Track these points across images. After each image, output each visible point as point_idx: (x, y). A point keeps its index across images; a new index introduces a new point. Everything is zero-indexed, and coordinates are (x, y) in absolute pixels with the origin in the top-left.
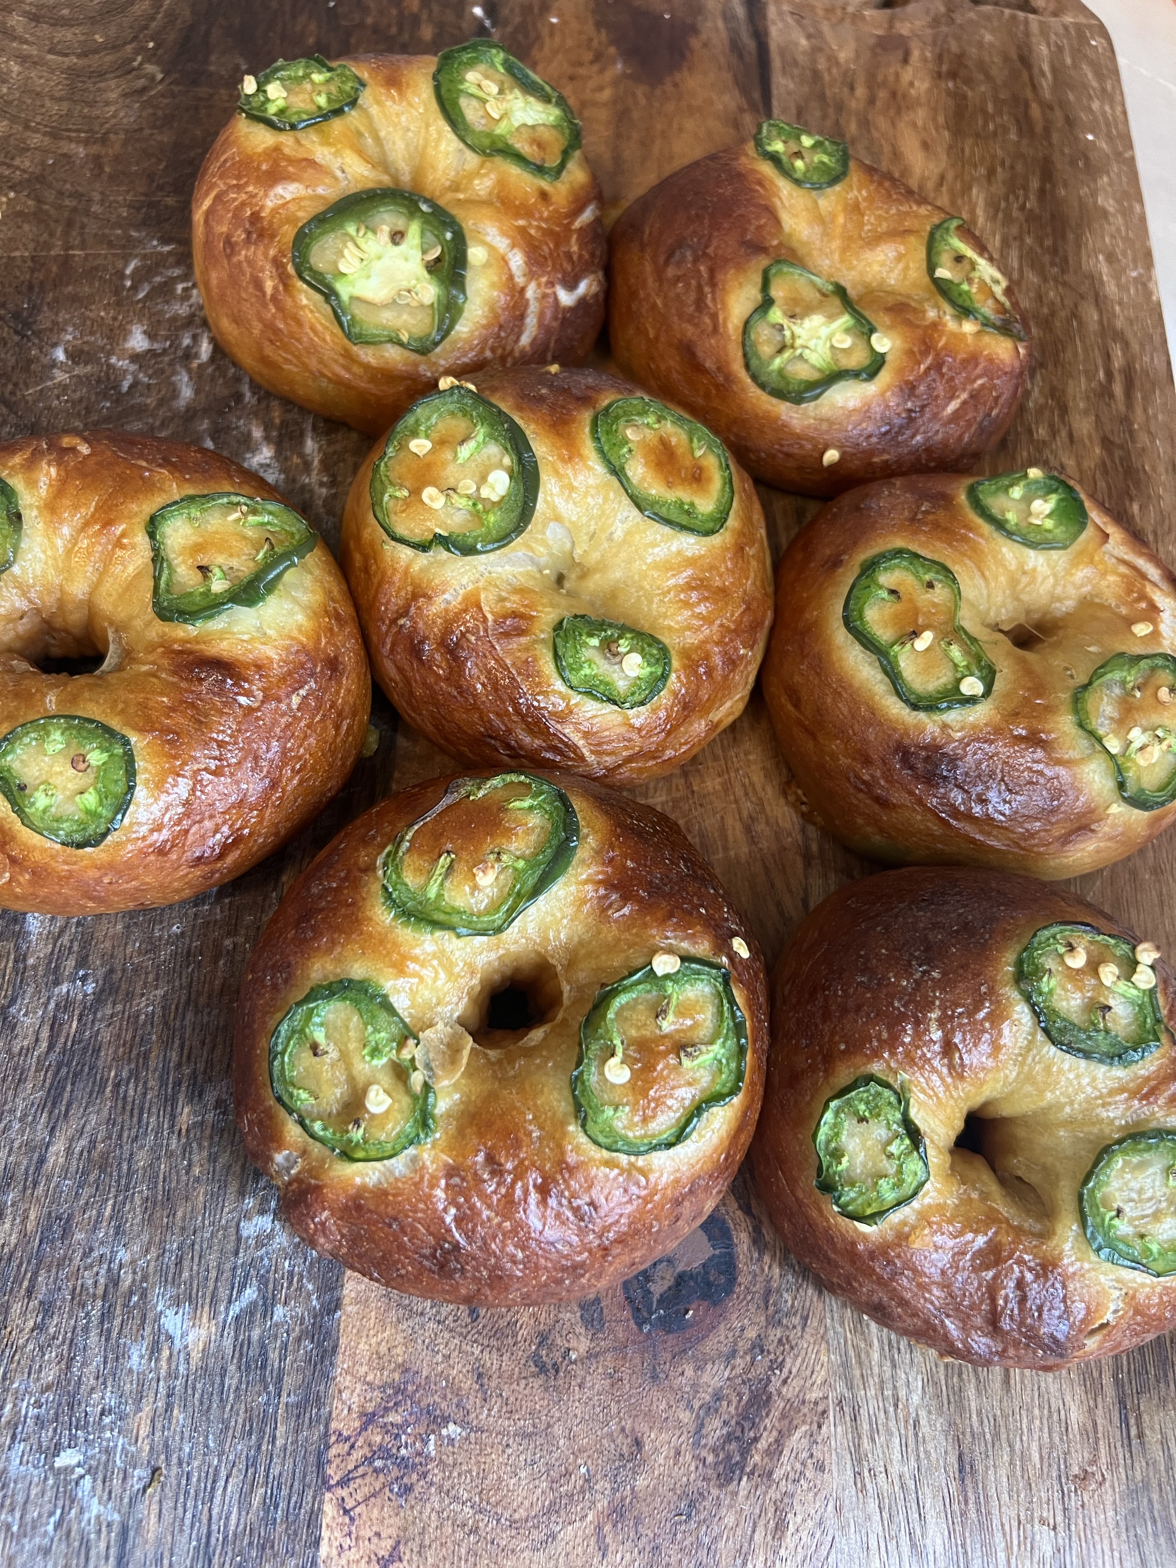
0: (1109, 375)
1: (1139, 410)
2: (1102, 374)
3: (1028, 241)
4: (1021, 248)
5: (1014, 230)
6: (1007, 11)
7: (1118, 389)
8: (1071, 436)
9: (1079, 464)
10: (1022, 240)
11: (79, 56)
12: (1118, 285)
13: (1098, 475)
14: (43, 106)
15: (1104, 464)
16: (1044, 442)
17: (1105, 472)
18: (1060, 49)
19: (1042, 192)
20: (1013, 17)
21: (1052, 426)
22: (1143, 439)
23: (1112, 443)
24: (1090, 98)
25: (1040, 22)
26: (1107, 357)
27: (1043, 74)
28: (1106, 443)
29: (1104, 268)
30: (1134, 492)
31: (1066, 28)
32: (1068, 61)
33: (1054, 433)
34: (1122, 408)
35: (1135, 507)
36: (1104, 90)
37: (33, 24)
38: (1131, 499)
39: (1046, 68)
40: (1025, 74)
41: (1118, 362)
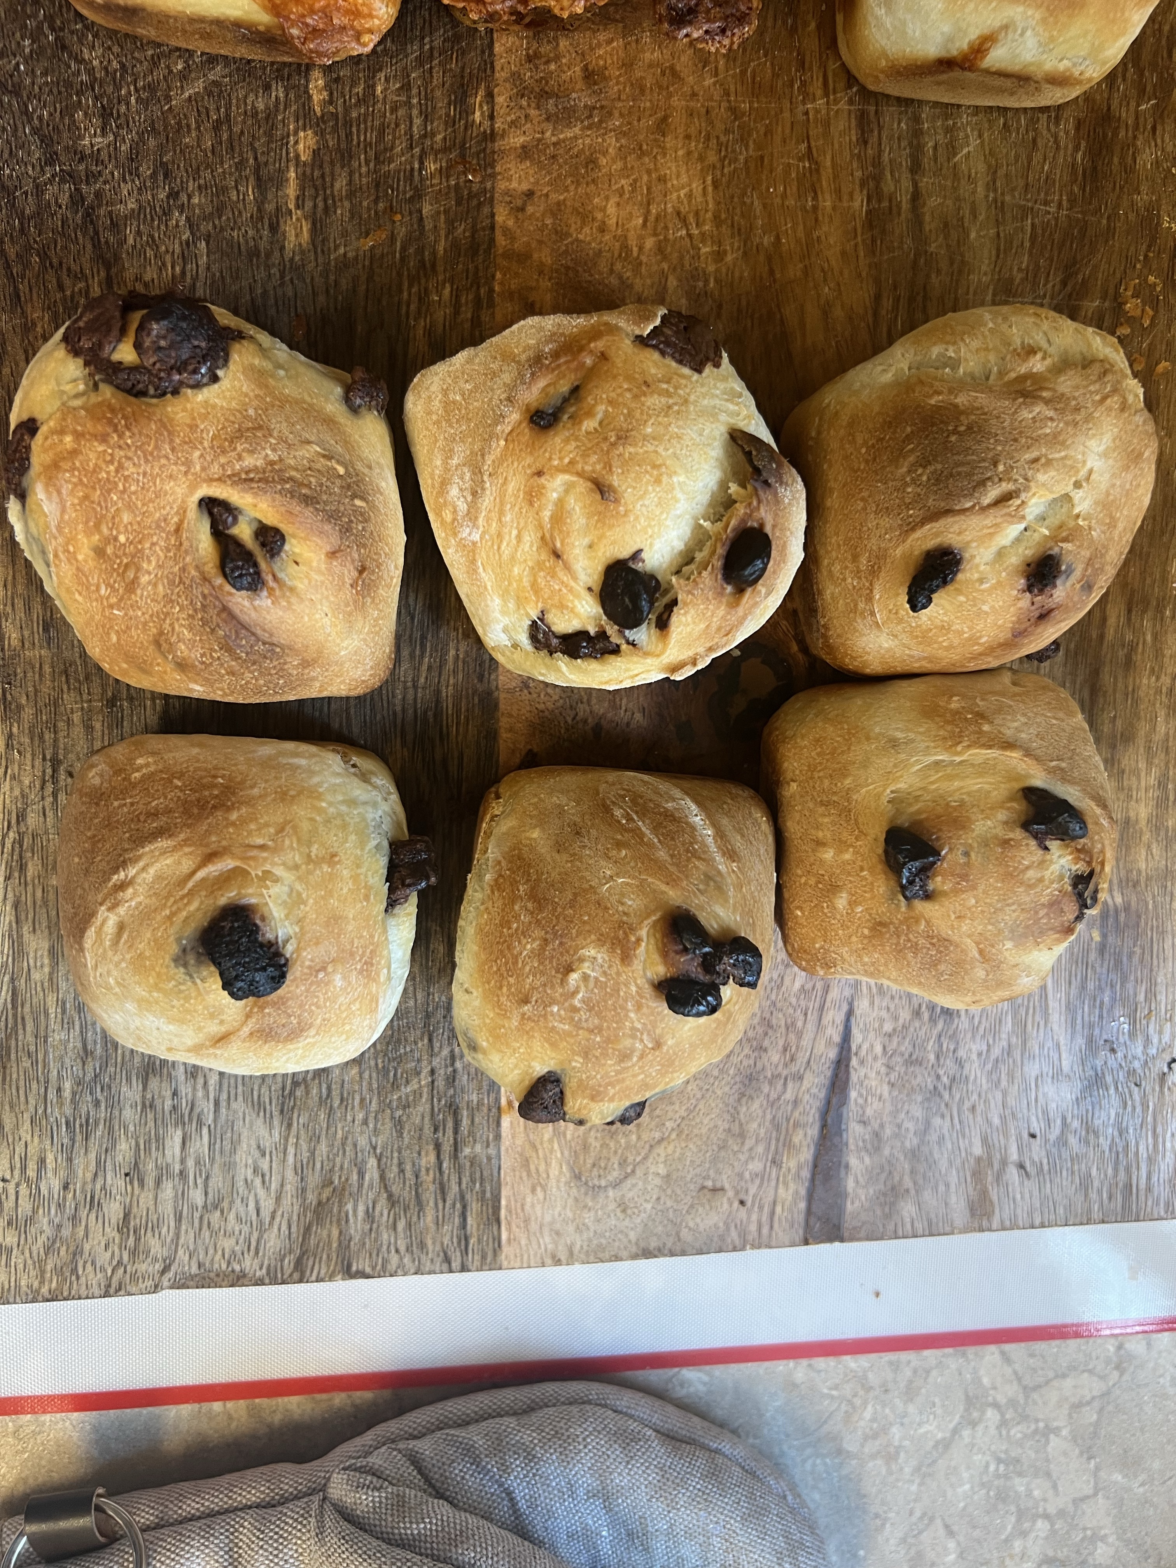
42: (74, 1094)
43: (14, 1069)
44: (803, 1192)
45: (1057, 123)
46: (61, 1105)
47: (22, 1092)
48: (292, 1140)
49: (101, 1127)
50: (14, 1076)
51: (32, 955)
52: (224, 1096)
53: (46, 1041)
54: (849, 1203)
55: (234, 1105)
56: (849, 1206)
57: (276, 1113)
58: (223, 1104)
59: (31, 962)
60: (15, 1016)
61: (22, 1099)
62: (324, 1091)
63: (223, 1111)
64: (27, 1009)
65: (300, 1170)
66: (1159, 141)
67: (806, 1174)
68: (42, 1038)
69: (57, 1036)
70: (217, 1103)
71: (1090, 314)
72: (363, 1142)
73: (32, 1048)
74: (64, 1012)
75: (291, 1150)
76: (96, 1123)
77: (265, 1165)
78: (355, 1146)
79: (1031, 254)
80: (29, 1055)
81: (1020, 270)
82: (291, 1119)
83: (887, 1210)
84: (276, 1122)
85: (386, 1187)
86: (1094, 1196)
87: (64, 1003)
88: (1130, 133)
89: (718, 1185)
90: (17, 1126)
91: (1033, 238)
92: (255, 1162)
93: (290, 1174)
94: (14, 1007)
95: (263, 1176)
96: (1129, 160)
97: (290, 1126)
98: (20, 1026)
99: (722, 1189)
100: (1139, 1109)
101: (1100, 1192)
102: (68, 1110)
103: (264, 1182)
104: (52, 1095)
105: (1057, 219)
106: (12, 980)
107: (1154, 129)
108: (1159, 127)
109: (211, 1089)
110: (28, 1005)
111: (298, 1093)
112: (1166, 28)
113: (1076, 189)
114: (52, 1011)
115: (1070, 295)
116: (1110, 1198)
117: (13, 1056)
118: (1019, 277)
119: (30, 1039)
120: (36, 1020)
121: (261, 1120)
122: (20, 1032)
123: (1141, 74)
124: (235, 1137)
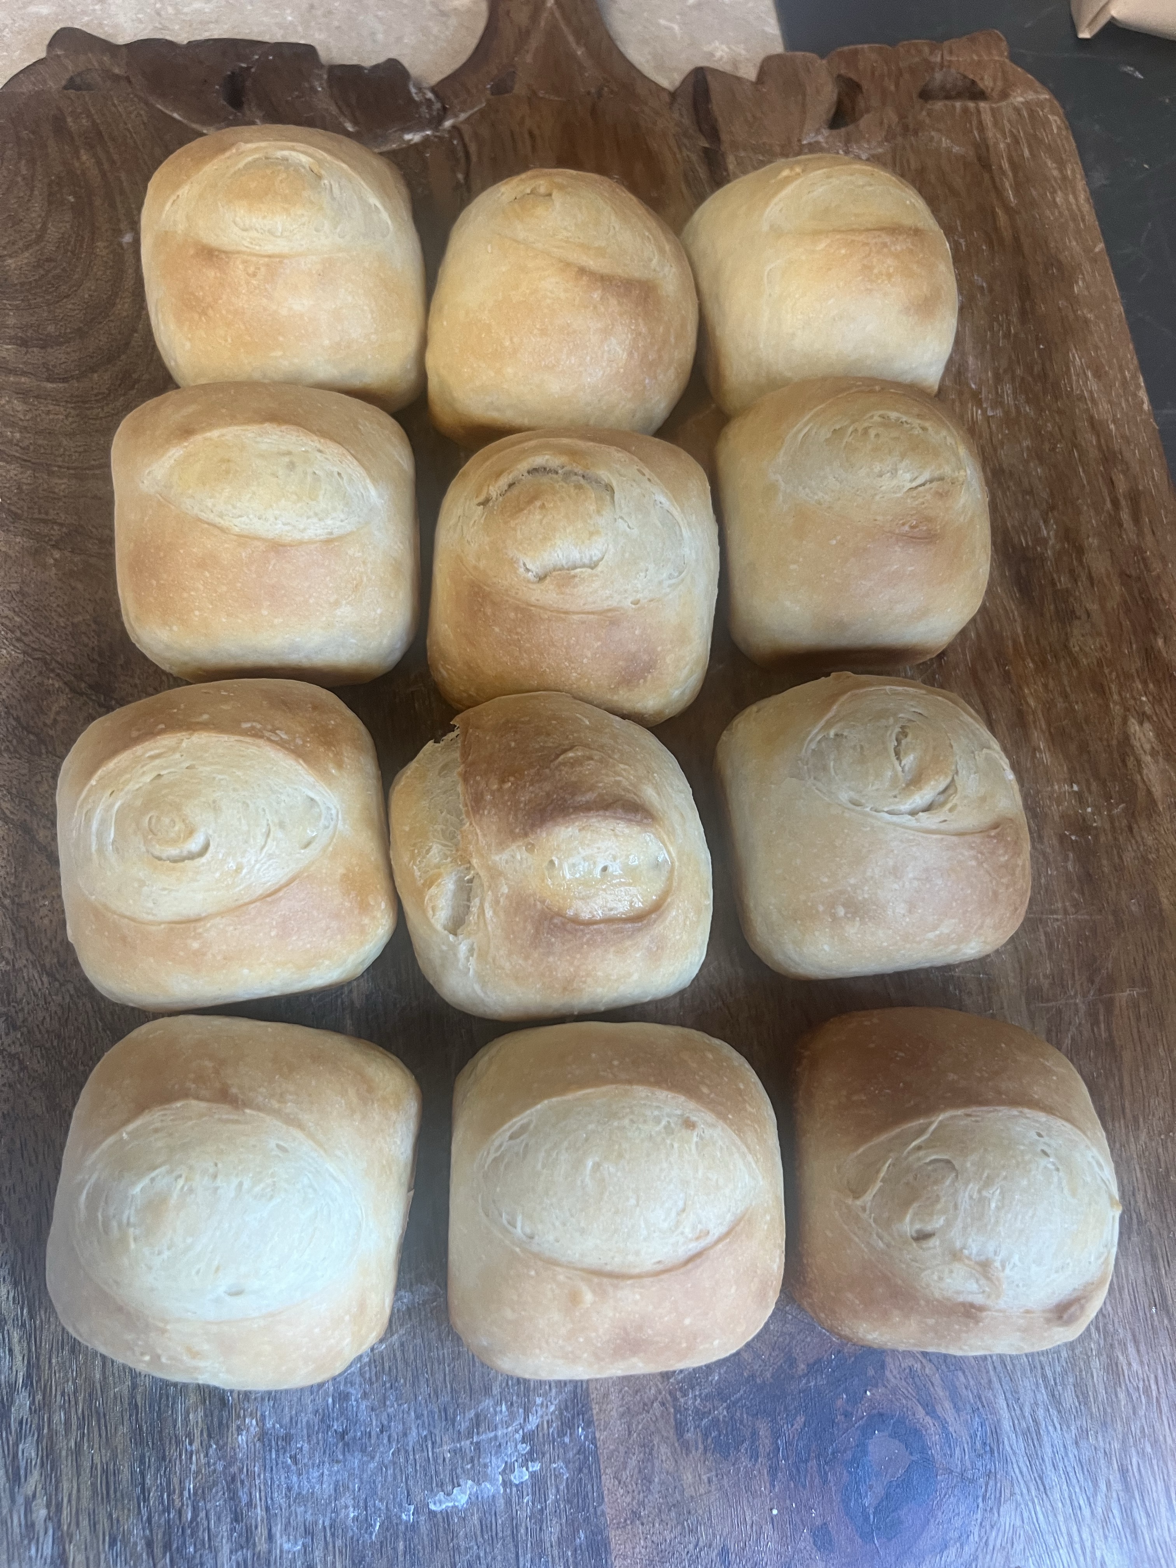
0: (1115, 503)
1: (1149, 538)
2: (1109, 505)
3: (1018, 372)
4: (1013, 379)
5: (1004, 363)
6: (958, 104)
7: (1125, 515)
8: (1090, 578)
9: (1103, 607)
10: (1013, 372)
11: (78, 379)
12: (1110, 402)
13: (1122, 615)
14: (60, 445)
15: (1125, 602)
16: (1067, 590)
17: (1128, 611)
18: (1016, 141)
19: (1023, 314)
20: (965, 110)
21: (1072, 572)
22: (1157, 567)
23: (1129, 576)
24: (1054, 192)
25: (992, 109)
26: (1111, 483)
27: (1004, 173)
28: (1125, 577)
29: (1093, 385)
30: (1156, 625)
31: (1017, 110)
32: (1027, 153)
33: (1075, 579)
34: (1133, 536)
35: (1160, 642)
36: (1065, 178)
37: (24, 350)
38: (1155, 634)
39: (1006, 165)
40: (986, 176)
41: (1122, 486)
45: (1042, 843)
66: (1139, 839)
71: (1124, 1003)
79: (1050, 959)
81: (1046, 976)
88: (1110, 837)
91: (1050, 945)
96: (1117, 860)
105: (1066, 924)
107: (1131, 829)
108: (1135, 826)
112: (1114, 742)
113: (1076, 895)
115: (1100, 990)
118: (1046, 984)
123: (1104, 784)
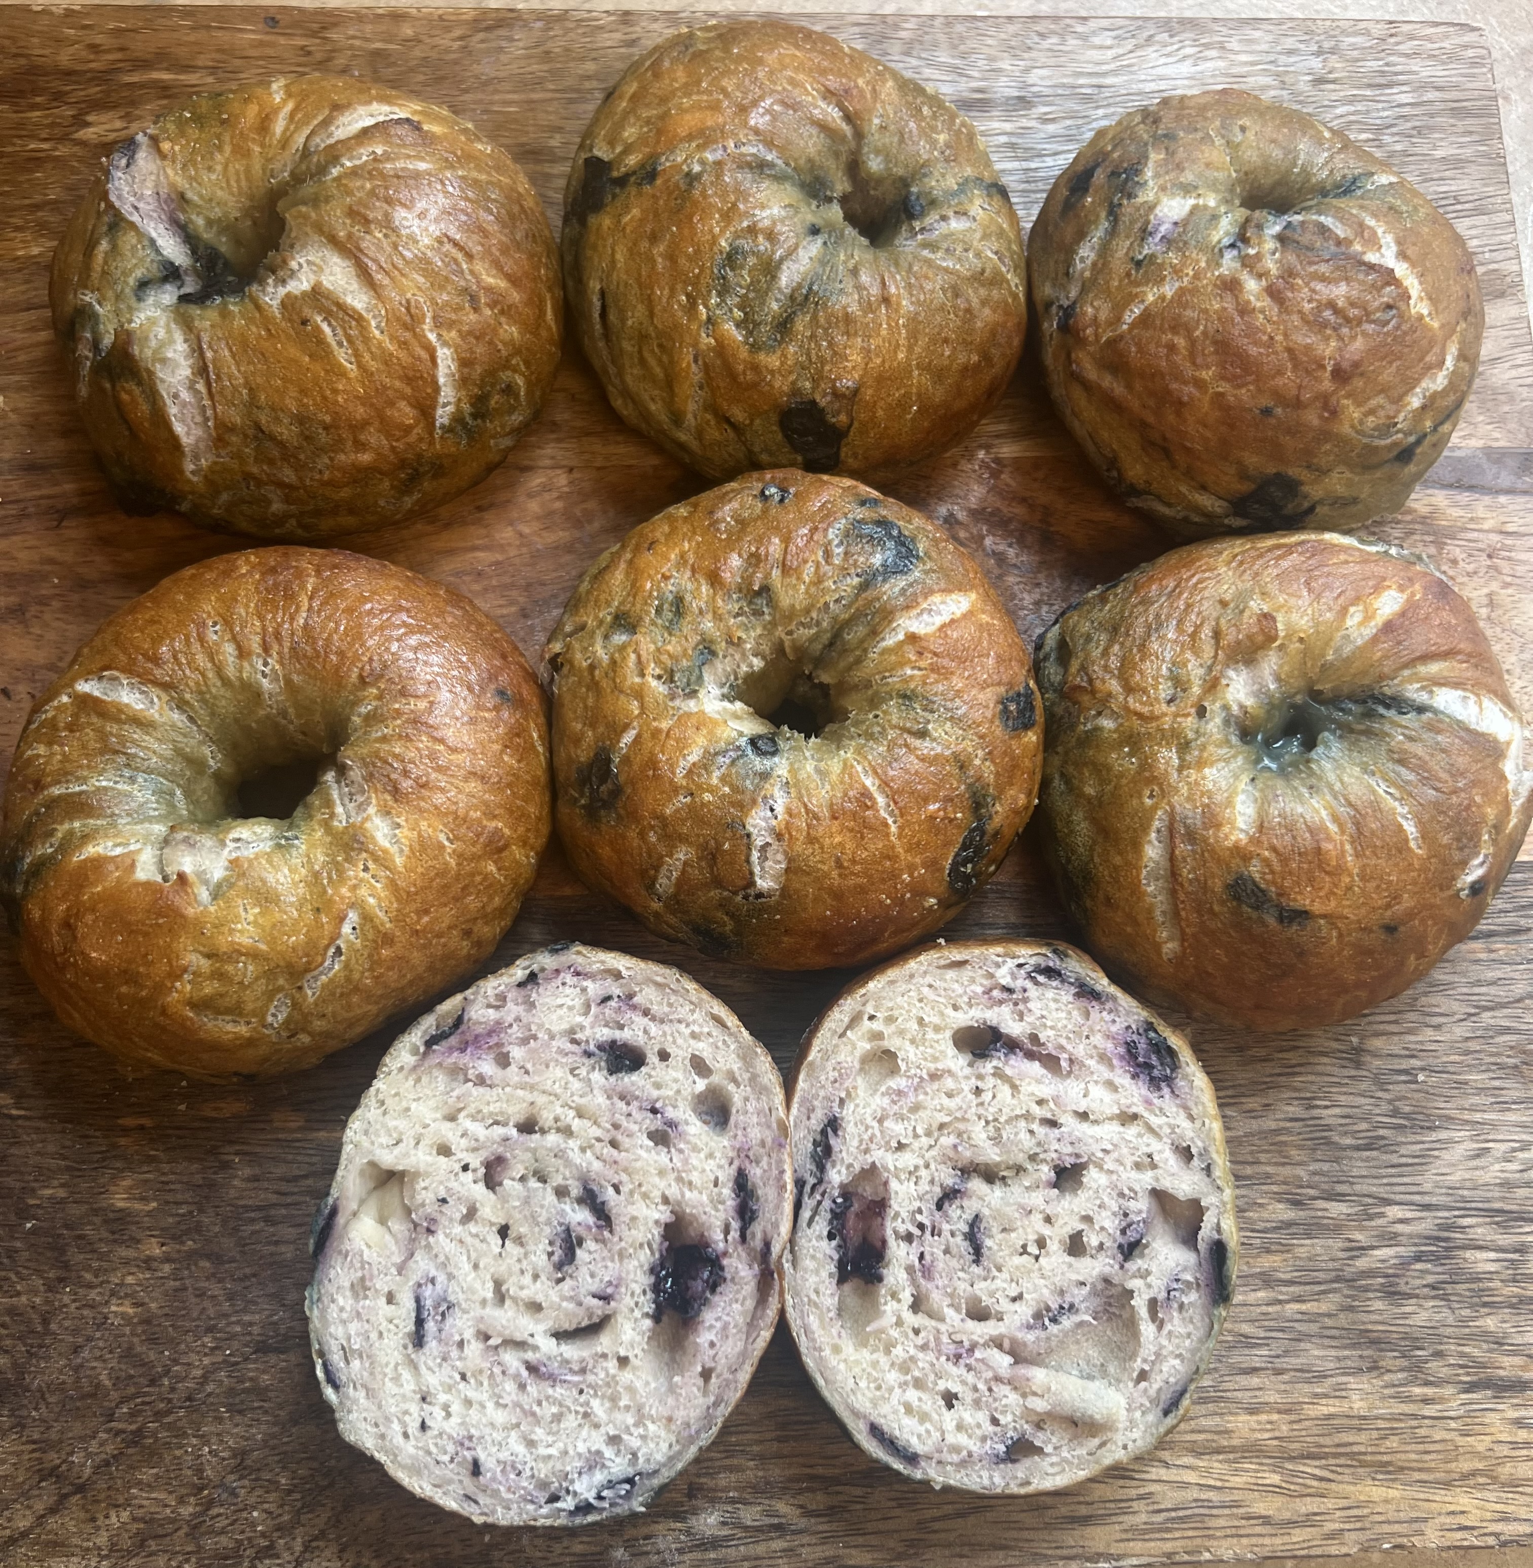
42: (1427, 1384)
43: (1403, 1456)
44: (1487, 500)
46: (1441, 1400)
47: (1432, 1447)
48: (1467, 1116)
49: (1467, 1349)
50: (1413, 1456)
51: (1259, 1436)
52: (1417, 1198)
53: (1364, 1418)
54: (1495, 444)
55: (1427, 1187)
56: (1501, 444)
57: (1434, 1136)
58: (1427, 1199)
59: (1267, 1435)
60: (1336, 1455)
61: (1437, 1447)
62: (1403, 1078)
63: (1434, 1200)
64: (1327, 1441)
65: (1504, 1106)
67: (1464, 497)
68: (1361, 1423)
69: (1358, 1405)
70: (1427, 1207)
72: (1460, 1031)
73: (1375, 1434)
74: (1326, 1396)
75: (1478, 1116)
76: (1462, 1355)
77: (1500, 1148)
78: (1467, 1039)
80: (1385, 1438)
82: (1440, 1117)
83: (1502, 398)
84: (1443, 1135)
85: (1519, 1001)
86: (1468, 152)
87: (1316, 1395)
89: (1485, 601)
90: (1475, 1454)
92: (1498, 1160)
93: (1512, 1117)
94: (1325, 1456)
95: (1514, 1150)
97: (1449, 1118)
98: (1348, 1450)
99: (1490, 595)
100: (1359, 107)
101: (1462, 146)
102: (1449, 1391)
103: (1522, 1150)
104: (1430, 1410)
106: (1291, 1459)
109: (1409, 1215)
110: (1321, 1440)
111: (1407, 1109)
114: (1325, 1410)
116: (1471, 133)
117: (1385, 1458)
119: (1363, 1437)
120: (1339, 1430)
121: (1445, 1155)
122: (1355, 1449)
124: (1468, 1184)
